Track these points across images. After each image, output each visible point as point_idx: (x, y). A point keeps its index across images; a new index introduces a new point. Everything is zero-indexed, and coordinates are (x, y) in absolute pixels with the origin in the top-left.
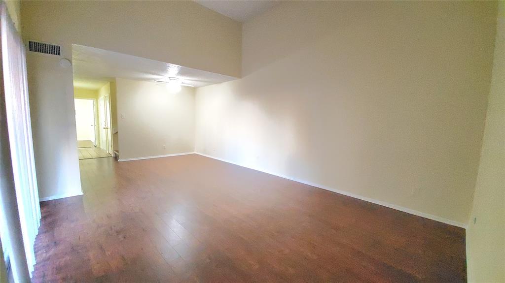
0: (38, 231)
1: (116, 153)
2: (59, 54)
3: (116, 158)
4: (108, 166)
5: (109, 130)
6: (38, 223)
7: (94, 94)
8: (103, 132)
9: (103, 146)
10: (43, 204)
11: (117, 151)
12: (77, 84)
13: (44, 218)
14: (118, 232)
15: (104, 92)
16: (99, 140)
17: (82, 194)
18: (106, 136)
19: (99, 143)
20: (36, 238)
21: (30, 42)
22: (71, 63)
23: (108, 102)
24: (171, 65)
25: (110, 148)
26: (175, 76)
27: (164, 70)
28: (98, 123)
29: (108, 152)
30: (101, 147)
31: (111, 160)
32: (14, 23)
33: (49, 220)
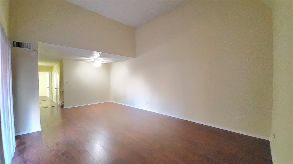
0: (13, 155)
1: (62, 103)
2: (30, 48)
3: (62, 106)
4: (57, 112)
5: (58, 90)
6: (14, 150)
7: (49, 69)
8: (55, 91)
9: (54, 99)
10: (17, 137)
11: (63, 102)
12: (40, 64)
13: (17, 146)
14: (63, 154)
15: (56, 67)
16: (52, 96)
17: (41, 130)
18: (56, 93)
19: (52, 97)
20: (12, 160)
21: (14, 42)
22: (38, 53)
23: (58, 73)
24: (95, 52)
25: (59, 100)
26: (98, 58)
27: (92, 55)
28: (52, 86)
29: (57, 103)
30: (53, 100)
31: (59, 107)
32: (5, 32)
33: (21, 147)
